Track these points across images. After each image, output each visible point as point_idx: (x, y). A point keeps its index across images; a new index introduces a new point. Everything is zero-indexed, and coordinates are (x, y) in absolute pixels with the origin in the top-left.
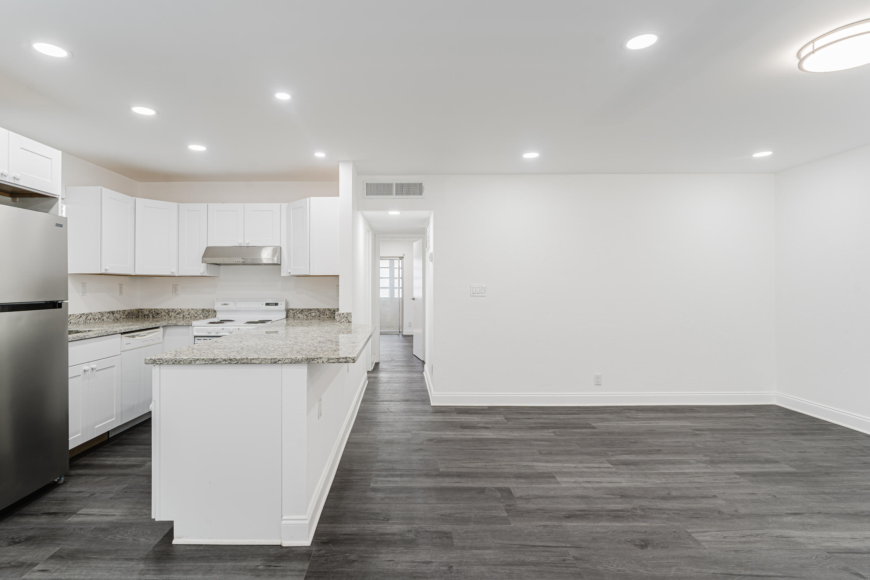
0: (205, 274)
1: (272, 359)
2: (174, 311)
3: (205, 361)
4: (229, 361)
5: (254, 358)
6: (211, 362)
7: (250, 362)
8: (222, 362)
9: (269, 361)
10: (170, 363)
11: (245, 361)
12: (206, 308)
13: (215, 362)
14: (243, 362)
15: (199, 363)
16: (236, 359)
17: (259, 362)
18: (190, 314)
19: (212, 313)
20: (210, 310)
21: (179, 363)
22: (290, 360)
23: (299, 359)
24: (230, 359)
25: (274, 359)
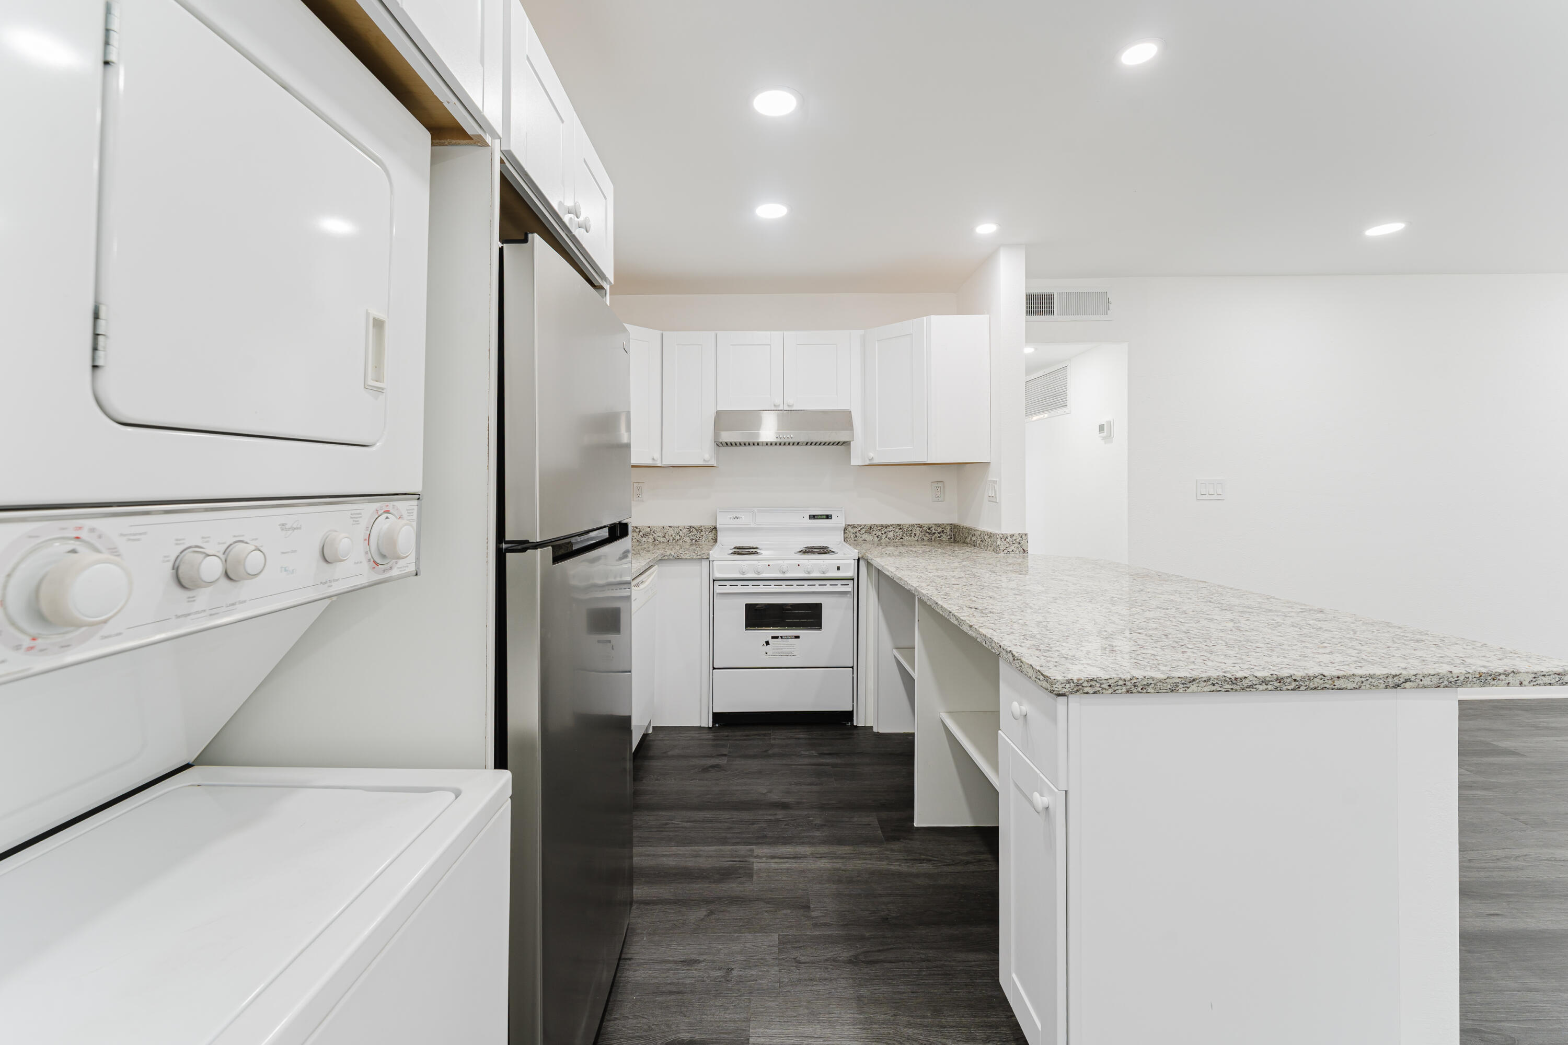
0: (710, 463)
1: (1387, 677)
2: (637, 530)
3: (1214, 685)
4: (1277, 684)
5: (1341, 674)
6: (1229, 687)
7: (1332, 686)
8: (1257, 686)
9: (1381, 681)
10: (1120, 691)
11: (1317, 682)
12: (696, 524)
13: (1238, 688)
14: (1312, 685)
15: (1196, 689)
16: (1294, 678)
17: (1354, 685)
18: (667, 535)
19: (707, 533)
20: (703, 528)
21: (1142, 691)
22: (1435, 680)
23: (1458, 677)
24: (1277, 679)
25: (1394, 676)
